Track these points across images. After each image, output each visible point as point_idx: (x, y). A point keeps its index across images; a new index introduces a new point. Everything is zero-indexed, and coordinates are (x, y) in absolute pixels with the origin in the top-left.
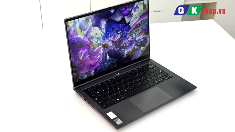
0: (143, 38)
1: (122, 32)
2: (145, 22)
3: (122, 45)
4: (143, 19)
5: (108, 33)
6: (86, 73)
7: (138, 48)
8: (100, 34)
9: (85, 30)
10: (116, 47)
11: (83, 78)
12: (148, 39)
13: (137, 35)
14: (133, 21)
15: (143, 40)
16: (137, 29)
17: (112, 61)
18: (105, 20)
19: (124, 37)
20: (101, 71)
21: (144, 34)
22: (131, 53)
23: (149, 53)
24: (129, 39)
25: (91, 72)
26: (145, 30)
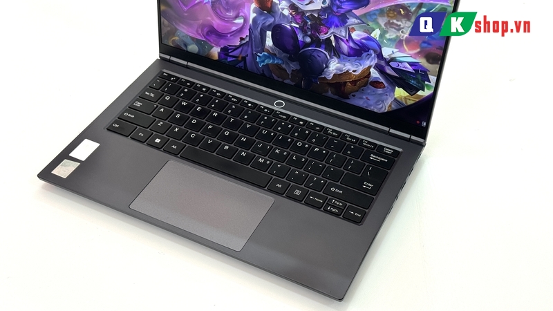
0: (411, 64)
3: (323, 37)
6: (197, 42)
7: (382, 80)
11: (186, 45)
12: (433, 79)
13: (390, 40)
15: (410, 69)
16: (392, 18)
17: (280, 62)
20: (241, 64)
21: (419, 53)
22: (354, 82)
23: (424, 124)
24: (355, 35)
25: (213, 47)
26: (429, 44)
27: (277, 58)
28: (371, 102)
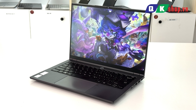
0: (138, 51)
1: (117, 33)
2: (143, 35)
3: (114, 46)
4: (141, 31)
5: (103, 29)
6: (80, 53)
7: (131, 57)
8: (96, 26)
9: (85, 18)
10: (109, 45)
11: (77, 55)
12: (145, 54)
13: (132, 44)
14: (130, 29)
15: (138, 52)
16: (132, 38)
17: (103, 56)
18: (102, 16)
19: (117, 39)
20: (92, 58)
21: (140, 47)
22: (123, 59)
23: (143, 70)
24: (123, 44)
25: (84, 54)
26: (143, 44)
27: (102, 55)
28: (128, 65)
